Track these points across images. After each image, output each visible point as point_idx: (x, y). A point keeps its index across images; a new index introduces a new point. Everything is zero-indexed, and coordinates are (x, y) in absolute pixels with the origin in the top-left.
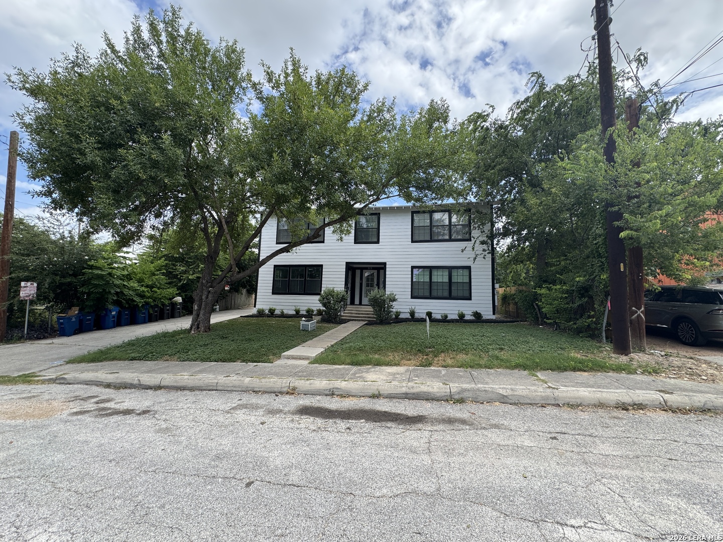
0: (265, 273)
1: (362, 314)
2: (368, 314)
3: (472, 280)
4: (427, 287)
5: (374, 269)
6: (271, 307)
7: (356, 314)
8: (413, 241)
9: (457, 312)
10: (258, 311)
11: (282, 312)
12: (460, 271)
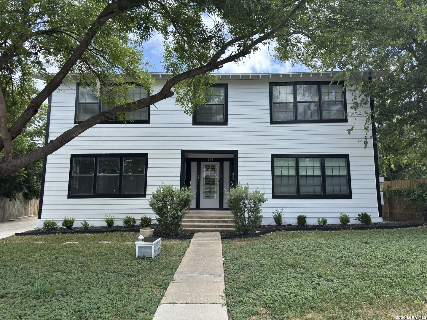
0: (56, 166)
1: (209, 222)
2: (217, 222)
3: (352, 173)
4: (293, 182)
5: (215, 160)
6: (68, 217)
7: (200, 222)
8: (272, 122)
9: (339, 215)
10: (45, 225)
11: (86, 225)
12: (335, 162)
